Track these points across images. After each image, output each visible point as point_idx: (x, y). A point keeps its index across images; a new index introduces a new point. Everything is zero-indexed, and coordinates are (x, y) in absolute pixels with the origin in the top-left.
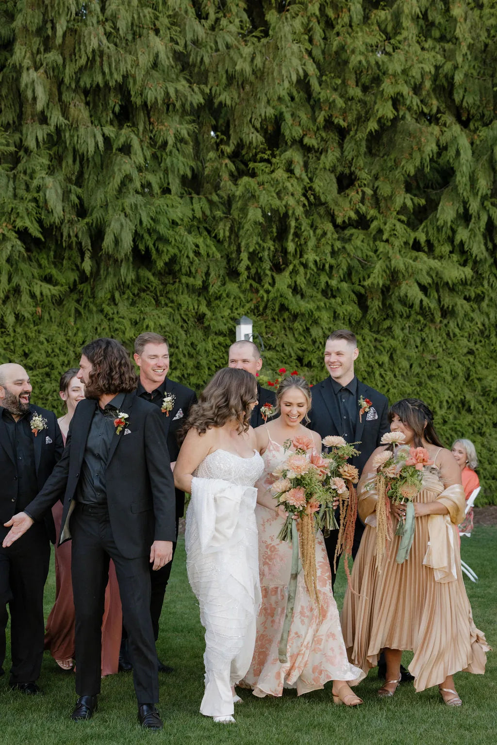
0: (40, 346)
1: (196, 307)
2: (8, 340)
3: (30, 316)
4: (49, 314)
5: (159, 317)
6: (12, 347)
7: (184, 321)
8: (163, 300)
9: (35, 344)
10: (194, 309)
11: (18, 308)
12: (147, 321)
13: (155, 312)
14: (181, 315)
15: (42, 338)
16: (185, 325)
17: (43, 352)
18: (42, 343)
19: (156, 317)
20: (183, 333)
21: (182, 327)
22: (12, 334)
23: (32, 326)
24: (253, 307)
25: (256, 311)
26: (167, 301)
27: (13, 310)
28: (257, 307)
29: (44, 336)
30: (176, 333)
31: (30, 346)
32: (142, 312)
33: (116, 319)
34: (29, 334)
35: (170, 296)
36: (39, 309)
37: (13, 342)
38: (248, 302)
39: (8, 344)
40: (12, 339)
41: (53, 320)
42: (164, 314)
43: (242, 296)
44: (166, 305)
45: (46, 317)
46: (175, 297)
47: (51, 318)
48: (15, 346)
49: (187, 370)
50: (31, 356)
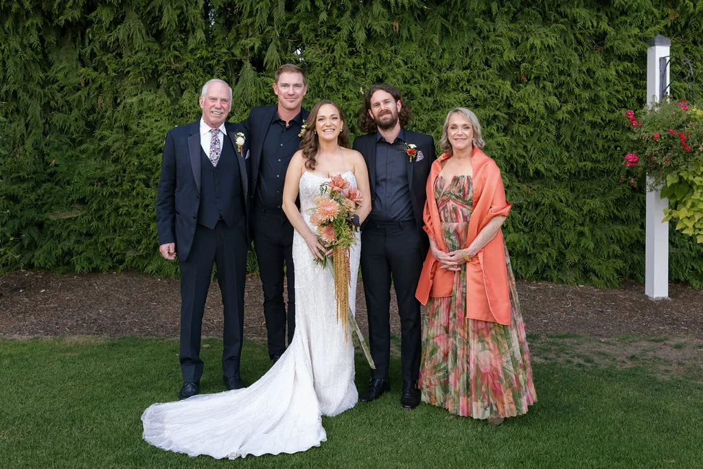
0: (396, 70)
1: (595, 24)
2: (357, 61)
3: (383, 32)
4: (409, 30)
5: (547, 36)
6: (363, 72)
7: (579, 43)
8: (553, 15)
9: (390, 67)
10: (593, 27)
11: (369, 21)
12: (531, 40)
13: (541, 30)
14: (574, 34)
15: (399, 60)
16: (580, 48)
17: (399, 77)
18: (398, 66)
19: (544, 35)
20: (577, 57)
21: (576, 50)
22: (363, 54)
23: (387, 45)
24: (669, 25)
25: (671, 31)
26: (558, 17)
27: (364, 23)
28: (674, 25)
29: (401, 58)
30: (569, 57)
31: (384, 69)
32: (525, 30)
33: (492, 38)
34: (383, 53)
35: (562, 9)
36: (396, 24)
37: (365, 64)
38: (663, 18)
39: (358, 67)
40: (363, 61)
41: (414, 38)
42: (555, 32)
43: (655, 11)
44: (556, 21)
45: (405, 34)
46: (568, 11)
47: (411, 36)
48: (366, 70)
49: (580, 103)
50: (386, 81)
